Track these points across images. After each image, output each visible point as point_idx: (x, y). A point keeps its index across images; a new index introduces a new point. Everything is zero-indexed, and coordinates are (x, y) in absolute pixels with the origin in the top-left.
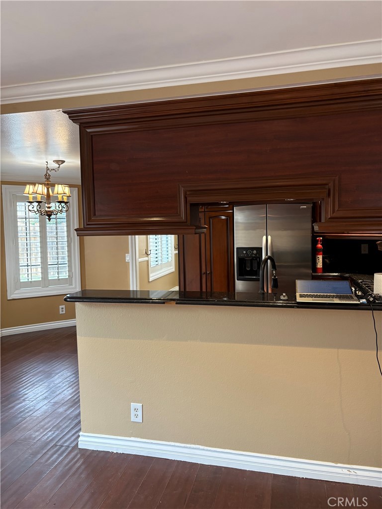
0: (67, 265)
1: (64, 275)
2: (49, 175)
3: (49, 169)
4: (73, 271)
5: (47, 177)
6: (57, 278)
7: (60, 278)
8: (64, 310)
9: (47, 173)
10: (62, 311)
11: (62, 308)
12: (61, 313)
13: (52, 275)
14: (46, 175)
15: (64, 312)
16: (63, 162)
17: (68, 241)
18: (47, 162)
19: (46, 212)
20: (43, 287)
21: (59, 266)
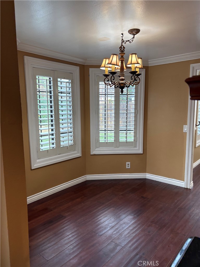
0: (133, 131)
1: (131, 139)
2: (124, 47)
3: (123, 41)
4: (138, 136)
5: (122, 49)
6: (125, 141)
7: (128, 141)
8: (129, 165)
9: (122, 45)
10: (128, 166)
11: (128, 164)
12: (127, 167)
13: (122, 139)
14: (121, 47)
15: (129, 167)
16: (138, 31)
17: (135, 113)
18: (122, 34)
19: (120, 84)
20: (115, 147)
21: (128, 131)
